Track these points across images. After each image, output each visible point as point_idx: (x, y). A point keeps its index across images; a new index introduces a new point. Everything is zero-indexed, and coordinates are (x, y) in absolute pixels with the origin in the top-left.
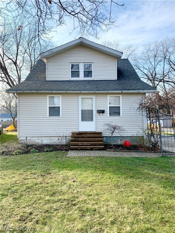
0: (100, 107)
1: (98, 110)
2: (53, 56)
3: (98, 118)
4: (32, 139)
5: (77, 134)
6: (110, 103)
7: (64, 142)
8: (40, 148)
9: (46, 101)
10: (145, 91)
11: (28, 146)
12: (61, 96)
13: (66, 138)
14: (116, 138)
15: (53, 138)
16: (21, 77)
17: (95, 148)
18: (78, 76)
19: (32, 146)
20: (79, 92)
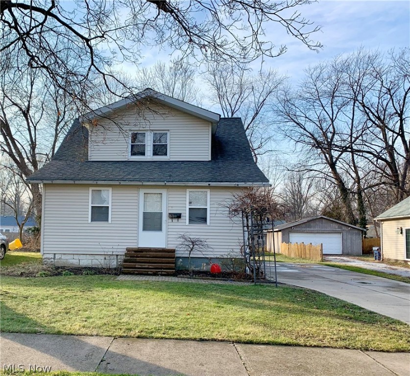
0: (174, 208)
1: (170, 214)
3: (170, 227)
4: (63, 257)
5: (136, 251)
6: (190, 203)
7: (114, 264)
8: (77, 271)
9: (87, 198)
11: (57, 268)
12: (110, 189)
13: (117, 257)
14: (199, 260)
15: (97, 257)
16: (37, 143)
17: (160, 273)
18: (143, 154)
19: (63, 268)
20: (140, 183)
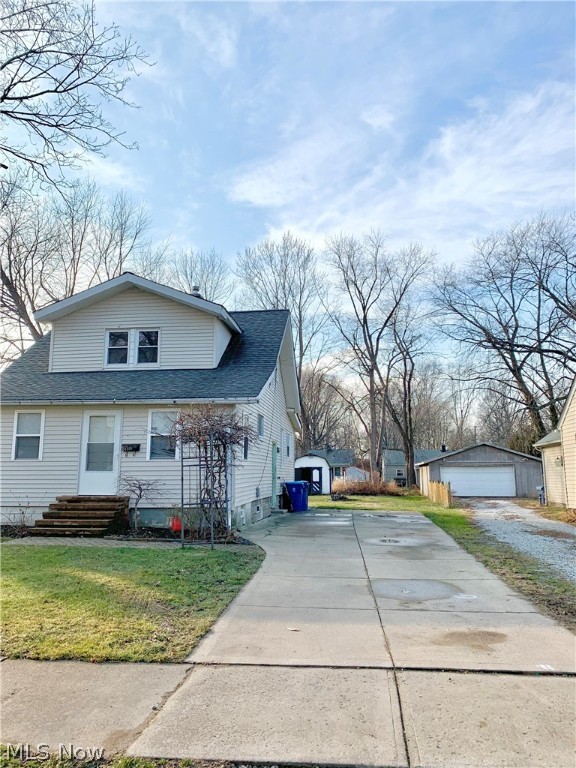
0: (130, 437)
1: (123, 445)
2: (69, 315)
3: (123, 464)
5: (69, 501)
9: (13, 424)
10: (231, 400)
12: (43, 412)
18: (124, 360)
